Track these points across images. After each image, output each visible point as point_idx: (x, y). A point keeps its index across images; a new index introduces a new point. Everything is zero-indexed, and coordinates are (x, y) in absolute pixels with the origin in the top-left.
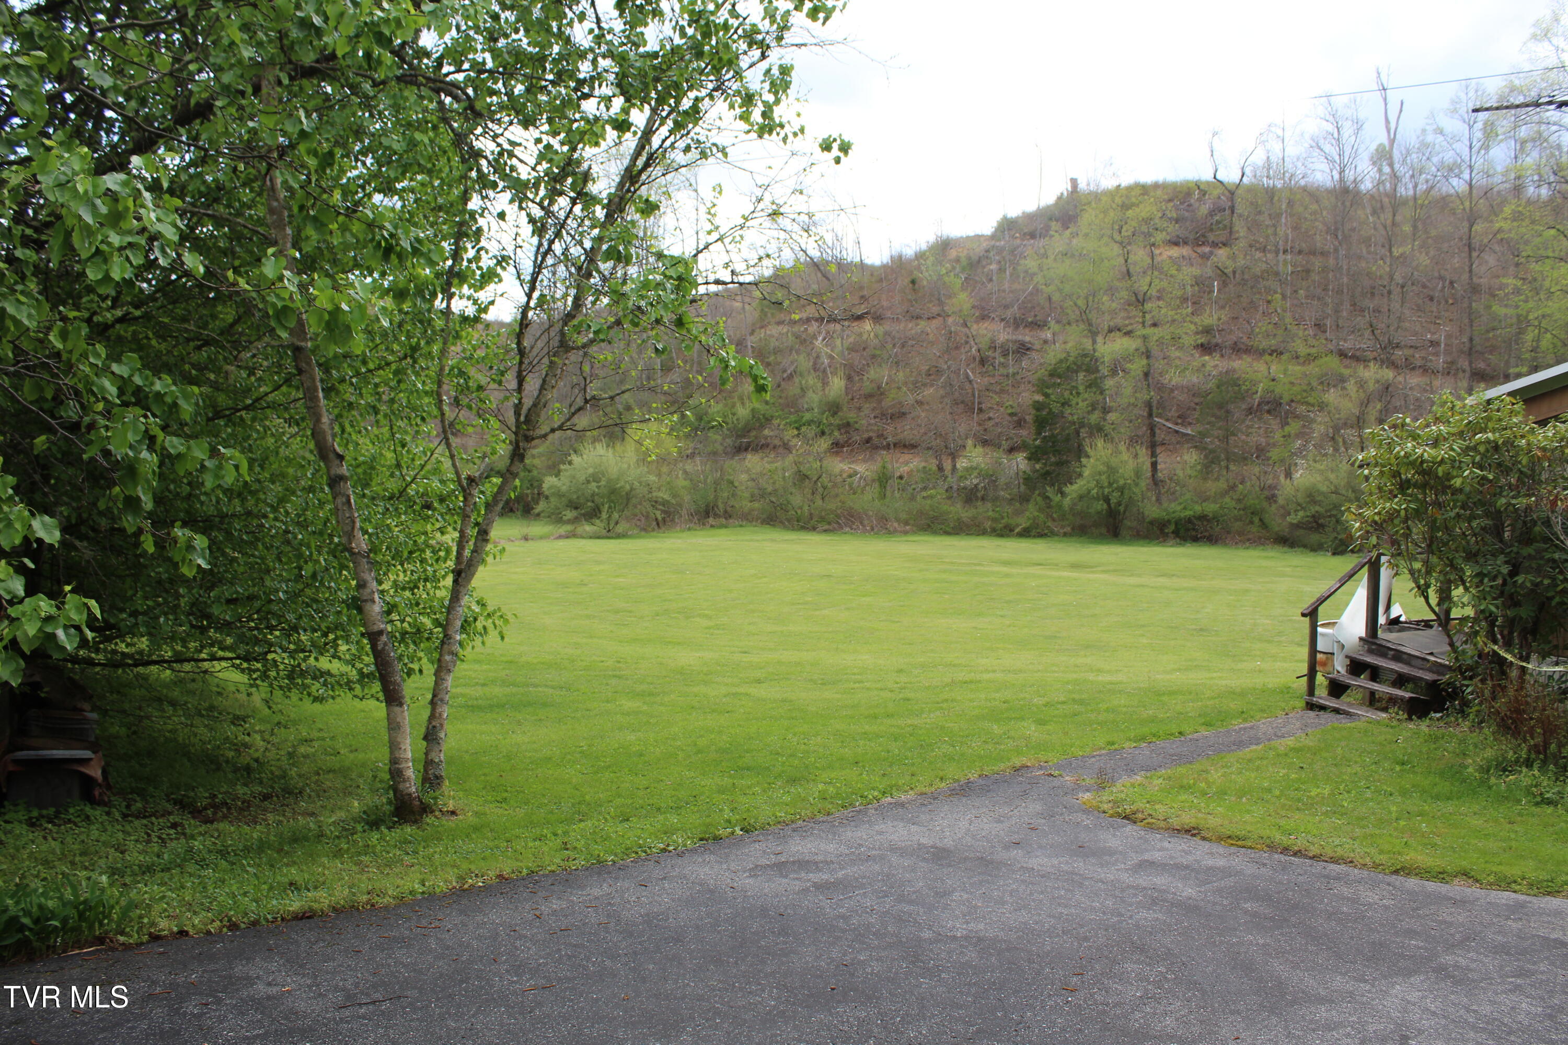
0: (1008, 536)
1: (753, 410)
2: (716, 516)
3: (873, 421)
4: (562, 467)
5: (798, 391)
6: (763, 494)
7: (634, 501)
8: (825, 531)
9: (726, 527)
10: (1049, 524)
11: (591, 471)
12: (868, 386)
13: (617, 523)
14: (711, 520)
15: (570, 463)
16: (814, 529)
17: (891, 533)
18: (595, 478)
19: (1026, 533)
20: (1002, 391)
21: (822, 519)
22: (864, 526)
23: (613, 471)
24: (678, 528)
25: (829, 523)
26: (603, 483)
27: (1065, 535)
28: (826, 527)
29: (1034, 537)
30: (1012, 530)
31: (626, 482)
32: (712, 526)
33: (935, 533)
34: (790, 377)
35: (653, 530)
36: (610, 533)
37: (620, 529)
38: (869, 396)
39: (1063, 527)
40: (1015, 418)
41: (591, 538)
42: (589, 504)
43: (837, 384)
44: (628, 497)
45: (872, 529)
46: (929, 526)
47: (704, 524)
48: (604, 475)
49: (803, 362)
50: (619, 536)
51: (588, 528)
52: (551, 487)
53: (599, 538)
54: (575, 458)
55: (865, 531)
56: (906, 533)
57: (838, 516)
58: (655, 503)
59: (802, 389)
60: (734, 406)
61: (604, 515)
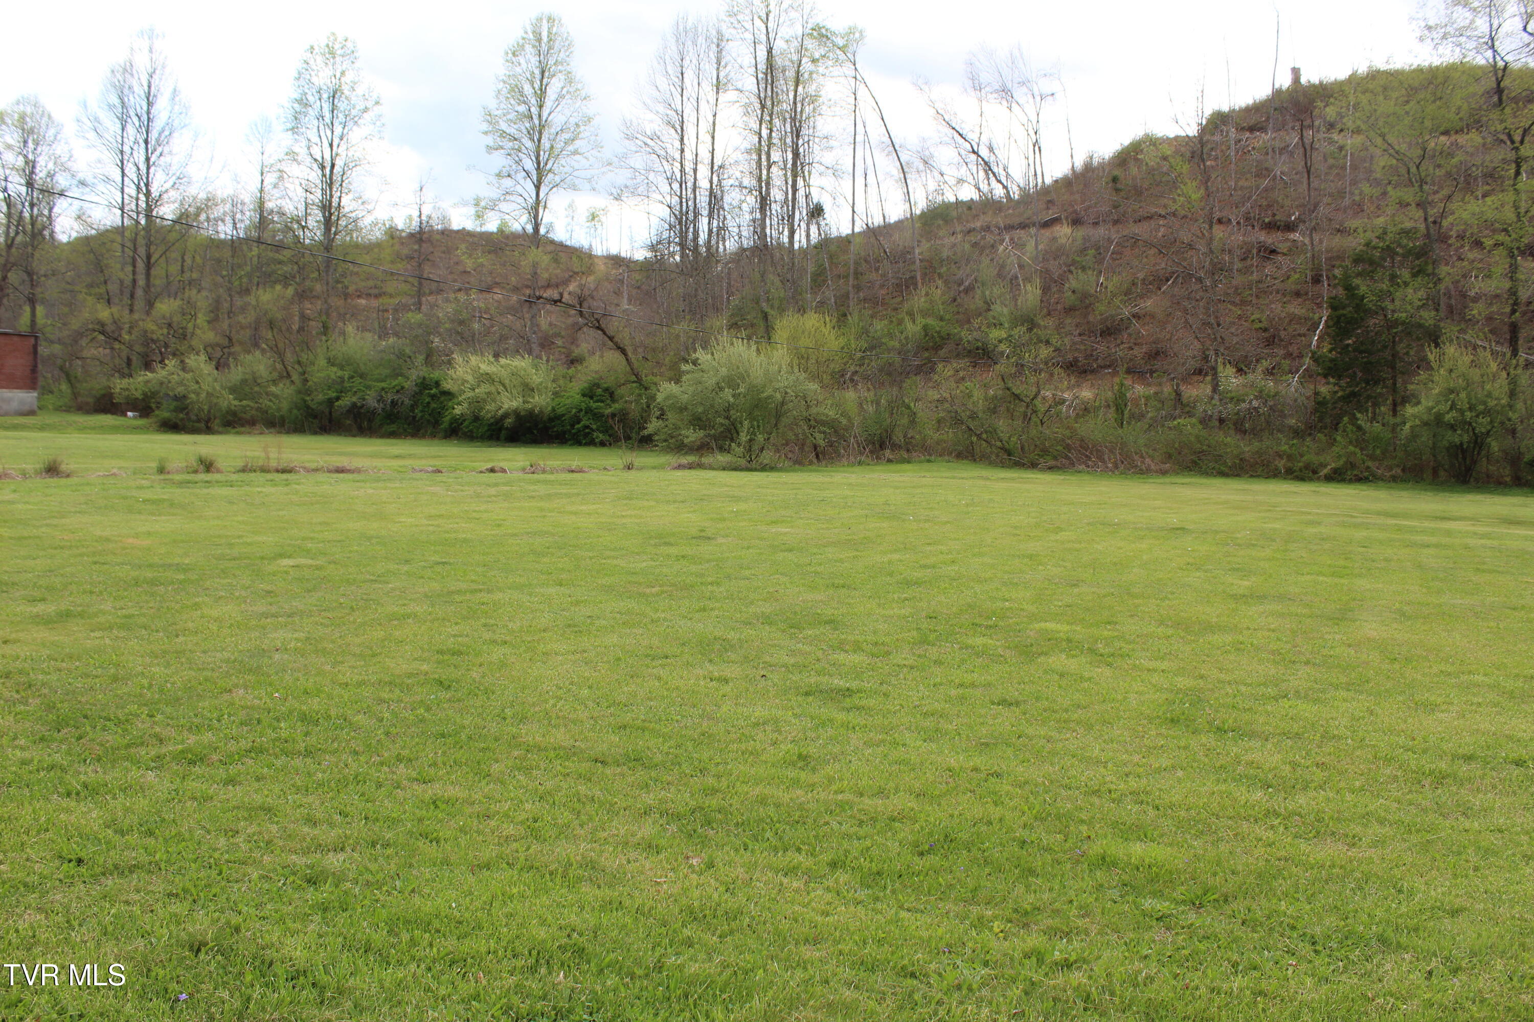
0: (1311, 480)
1: (925, 328)
2: (895, 447)
3: (1077, 339)
4: (684, 367)
5: (980, 303)
6: (957, 421)
7: (785, 421)
8: (1051, 468)
9: (909, 462)
10: (1370, 464)
11: (724, 371)
12: (1069, 298)
13: (762, 449)
14: (888, 453)
15: (695, 363)
16: (1033, 466)
17: (1143, 472)
18: (731, 382)
19: (1337, 476)
20: (1243, 303)
21: (1045, 452)
22: (1104, 462)
23: (757, 374)
24: (844, 461)
25: (1055, 458)
26: (741, 390)
27: (1394, 479)
28: (1052, 463)
29: (1350, 481)
30: (1315, 472)
31: (775, 390)
32: (890, 461)
33: (1207, 473)
34: (967, 291)
35: (811, 463)
36: (752, 463)
37: (767, 457)
38: (1070, 310)
39: (1390, 468)
40: (1266, 335)
41: (724, 469)
42: (720, 420)
43: (1031, 294)
44: (779, 413)
45: (1116, 467)
46: (1195, 463)
47: (878, 458)
48: (743, 379)
49: (986, 269)
50: (764, 468)
51: (722, 458)
52: (667, 398)
53: (735, 469)
54: (702, 355)
55: (1106, 469)
56: (1164, 473)
57: (1068, 447)
58: (813, 422)
59: (986, 302)
60: (900, 322)
61: (744, 437)
